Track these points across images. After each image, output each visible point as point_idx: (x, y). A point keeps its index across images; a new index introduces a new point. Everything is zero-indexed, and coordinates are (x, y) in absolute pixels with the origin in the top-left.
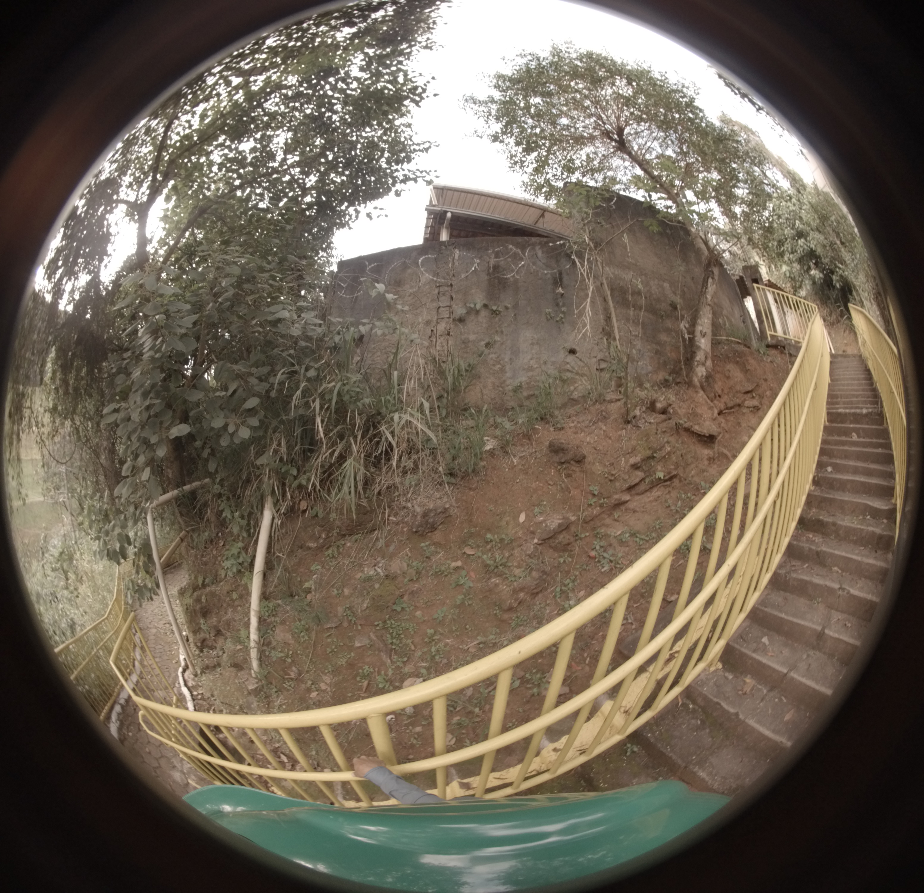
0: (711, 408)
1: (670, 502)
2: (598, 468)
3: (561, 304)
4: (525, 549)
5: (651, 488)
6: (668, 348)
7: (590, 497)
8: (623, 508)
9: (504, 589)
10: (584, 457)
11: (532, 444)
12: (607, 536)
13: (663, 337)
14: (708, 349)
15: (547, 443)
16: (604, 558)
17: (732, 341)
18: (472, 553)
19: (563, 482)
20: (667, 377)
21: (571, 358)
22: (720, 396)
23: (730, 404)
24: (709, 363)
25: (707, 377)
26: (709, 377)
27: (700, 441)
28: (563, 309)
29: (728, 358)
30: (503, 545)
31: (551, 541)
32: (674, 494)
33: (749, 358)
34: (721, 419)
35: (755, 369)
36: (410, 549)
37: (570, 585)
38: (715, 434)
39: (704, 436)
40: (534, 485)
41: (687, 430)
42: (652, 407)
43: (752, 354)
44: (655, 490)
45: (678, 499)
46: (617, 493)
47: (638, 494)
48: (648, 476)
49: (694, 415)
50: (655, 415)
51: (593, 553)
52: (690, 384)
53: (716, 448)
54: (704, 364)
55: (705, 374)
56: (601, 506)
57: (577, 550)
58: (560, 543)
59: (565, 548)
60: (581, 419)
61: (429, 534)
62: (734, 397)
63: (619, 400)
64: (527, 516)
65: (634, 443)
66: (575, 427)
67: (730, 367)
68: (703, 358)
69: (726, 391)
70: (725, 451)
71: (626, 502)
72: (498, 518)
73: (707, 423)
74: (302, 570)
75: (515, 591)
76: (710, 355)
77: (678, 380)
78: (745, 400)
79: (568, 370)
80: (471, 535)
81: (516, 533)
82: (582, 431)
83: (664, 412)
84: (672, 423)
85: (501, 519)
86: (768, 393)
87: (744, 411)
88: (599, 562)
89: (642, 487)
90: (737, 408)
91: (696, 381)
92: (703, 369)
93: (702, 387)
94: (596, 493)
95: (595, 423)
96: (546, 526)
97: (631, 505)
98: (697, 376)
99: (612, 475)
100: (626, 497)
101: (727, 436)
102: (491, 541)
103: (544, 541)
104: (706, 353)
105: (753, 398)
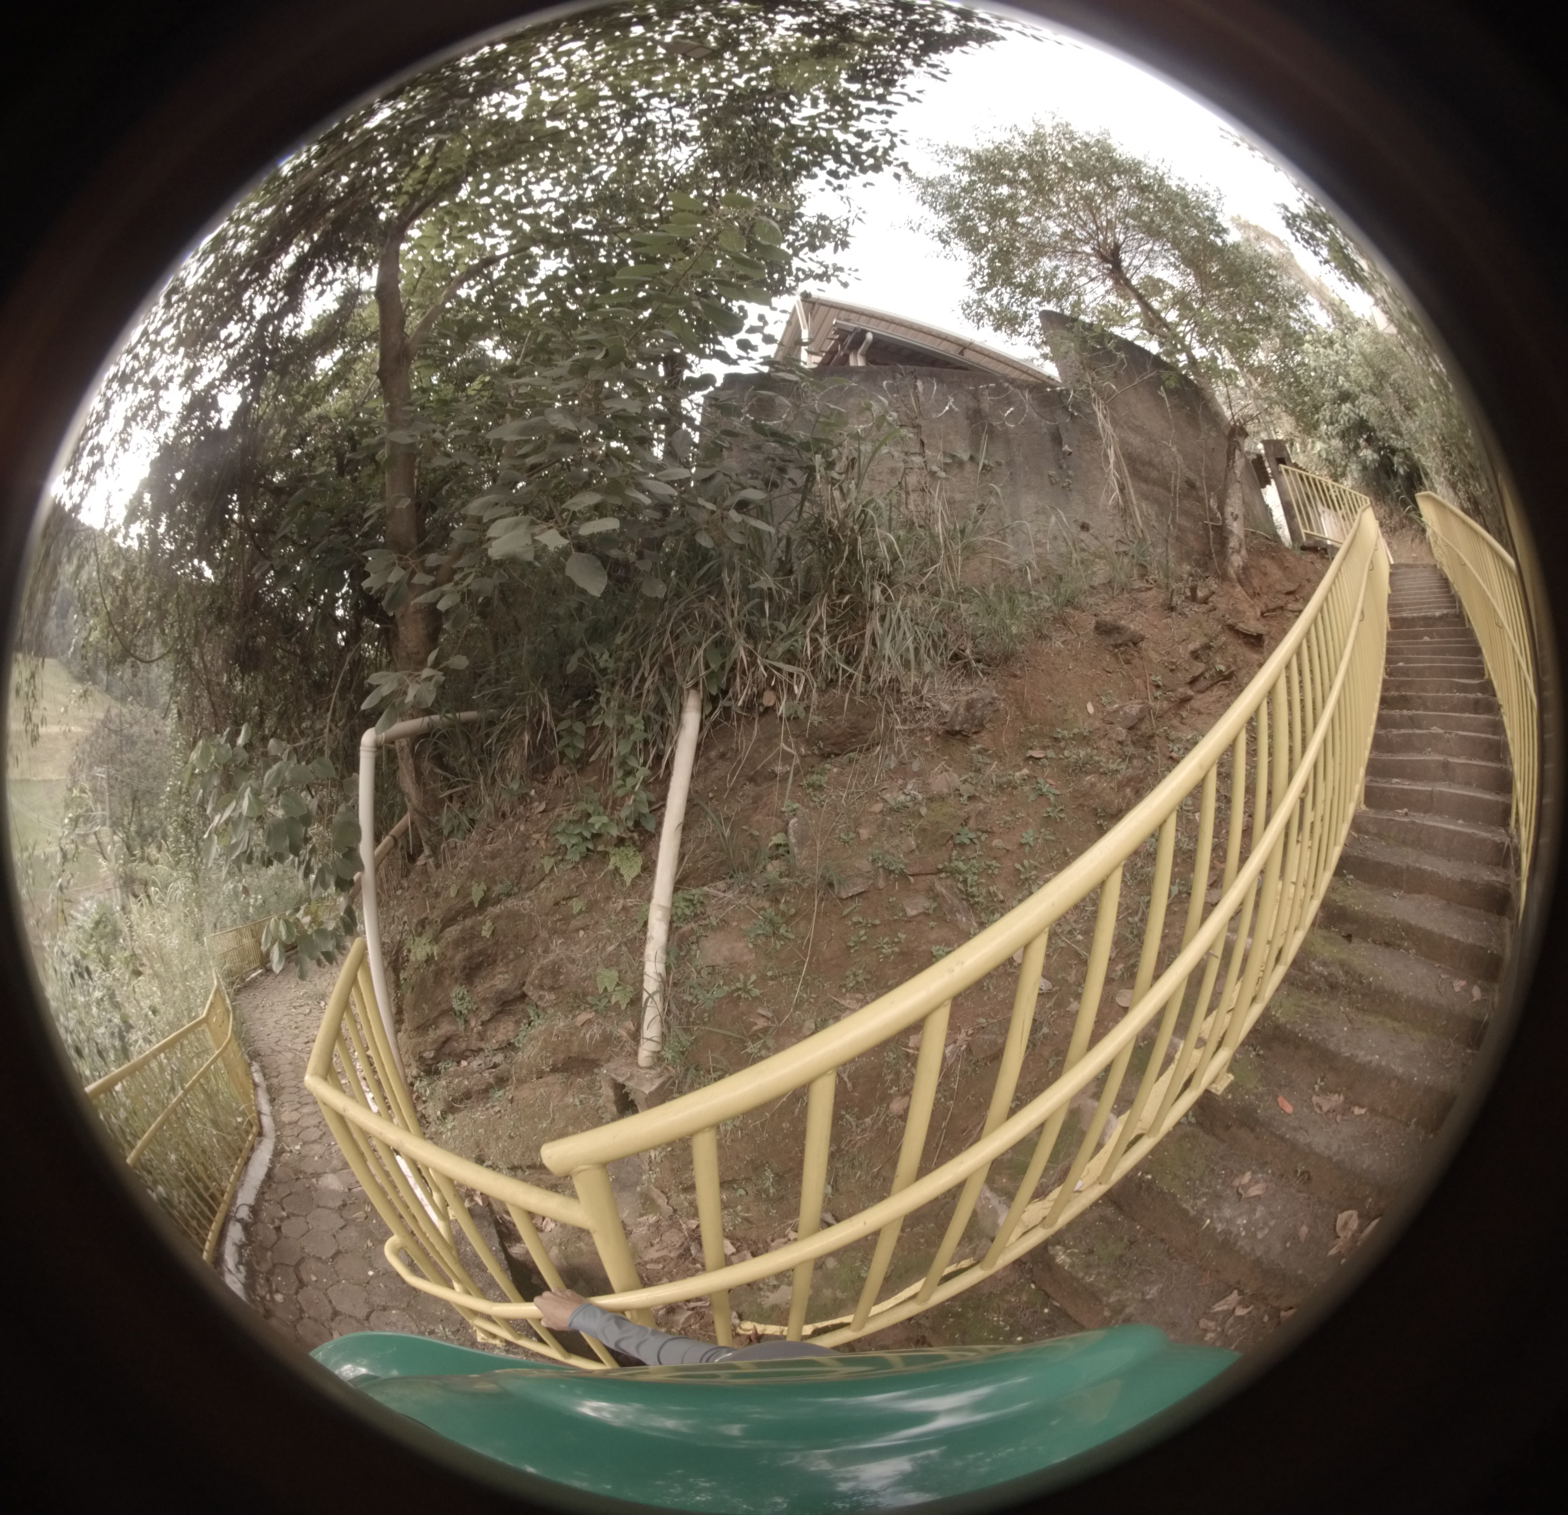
0: (1252, 606)
2: (1155, 655)
3: (1066, 466)
5: (1213, 687)
6: (1191, 535)
7: (1154, 688)
8: (1189, 708)
10: (1143, 639)
11: (1070, 629)
13: (1183, 521)
14: (1241, 537)
15: (1092, 626)
17: (1258, 533)
18: (1041, 756)
19: (1123, 669)
21: (1084, 535)
22: (1259, 595)
23: (1270, 604)
24: (1244, 552)
27: (1246, 643)
28: (1069, 473)
29: (1262, 553)
30: (1079, 740)
31: (1134, 731)
34: (1264, 620)
35: (1295, 567)
38: (1261, 634)
39: (1251, 636)
40: (1090, 673)
41: (1232, 628)
42: (1193, 598)
46: (1181, 686)
47: (1201, 693)
48: (1207, 670)
50: (1198, 604)
54: (1239, 552)
55: (1241, 564)
56: (1168, 699)
57: (1158, 748)
61: (975, 736)
62: (1274, 598)
63: (1150, 589)
64: (1095, 706)
65: (1186, 630)
67: (1266, 561)
69: (1264, 590)
71: (1190, 701)
72: (1061, 710)
73: (1252, 622)
77: (1208, 574)
78: (1288, 602)
79: (1084, 550)
80: (1030, 735)
81: (1091, 725)
83: (1205, 601)
84: (1217, 615)
85: (1065, 711)
89: (1202, 684)
90: (1280, 611)
91: (1232, 572)
93: (1240, 581)
94: (1160, 684)
95: (1132, 610)
96: (1124, 714)
99: (1172, 664)
100: (1191, 694)
102: (1064, 738)
104: (1240, 540)
105: (1297, 600)
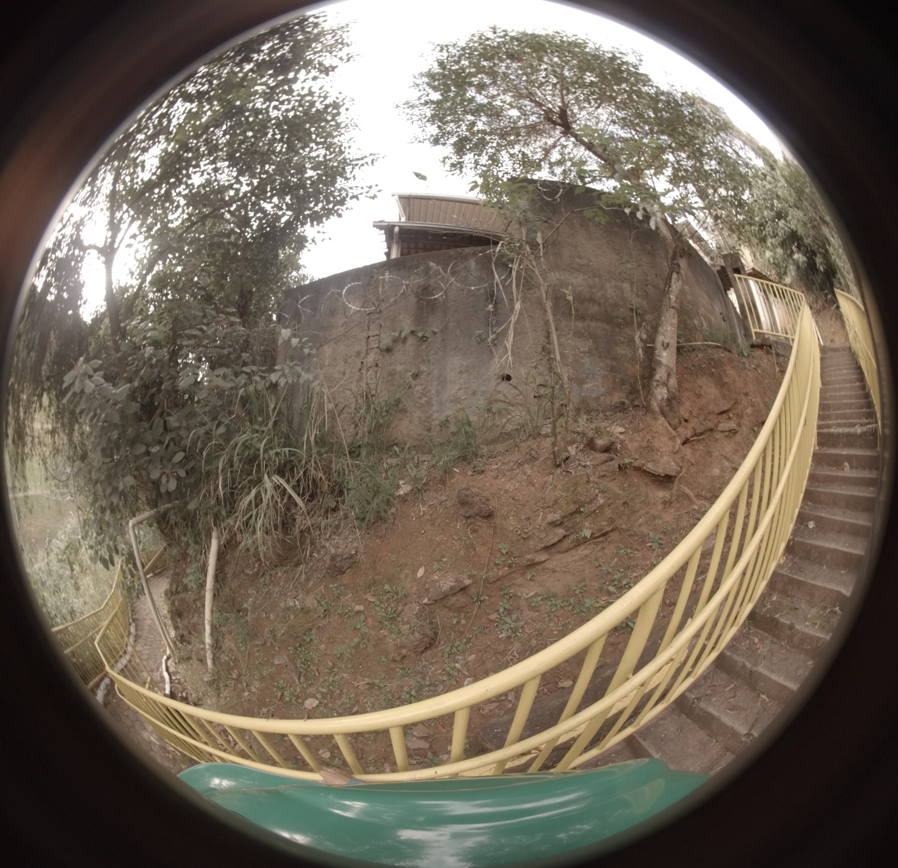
0: (672, 438)
7: (498, 555)
17: (709, 346)
20: (624, 399)
22: (686, 421)
24: (672, 382)
25: (669, 399)
26: (671, 400)
27: (653, 483)
29: (701, 369)
33: (728, 367)
34: (687, 450)
35: (734, 381)
38: (673, 472)
39: (661, 476)
41: (638, 471)
42: (591, 445)
43: (731, 360)
50: (593, 455)
52: (647, 409)
53: (675, 487)
54: (665, 384)
56: (510, 566)
60: (507, 459)
62: (705, 419)
67: (702, 381)
68: (665, 377)
69: (695, 413)
70: (688, 491)
73: (666, 459)
76: (674, 371)
77: (635, 404)
78: (719, 422)
83: (607, 449)
87: (717, 437)
90: (709, 433)
91: (655, 404)
92: (665, 391)
93: (663, 413)
98: (656, 399)
101: (693, 469)
104: (669, 370)
105: (730, 418)
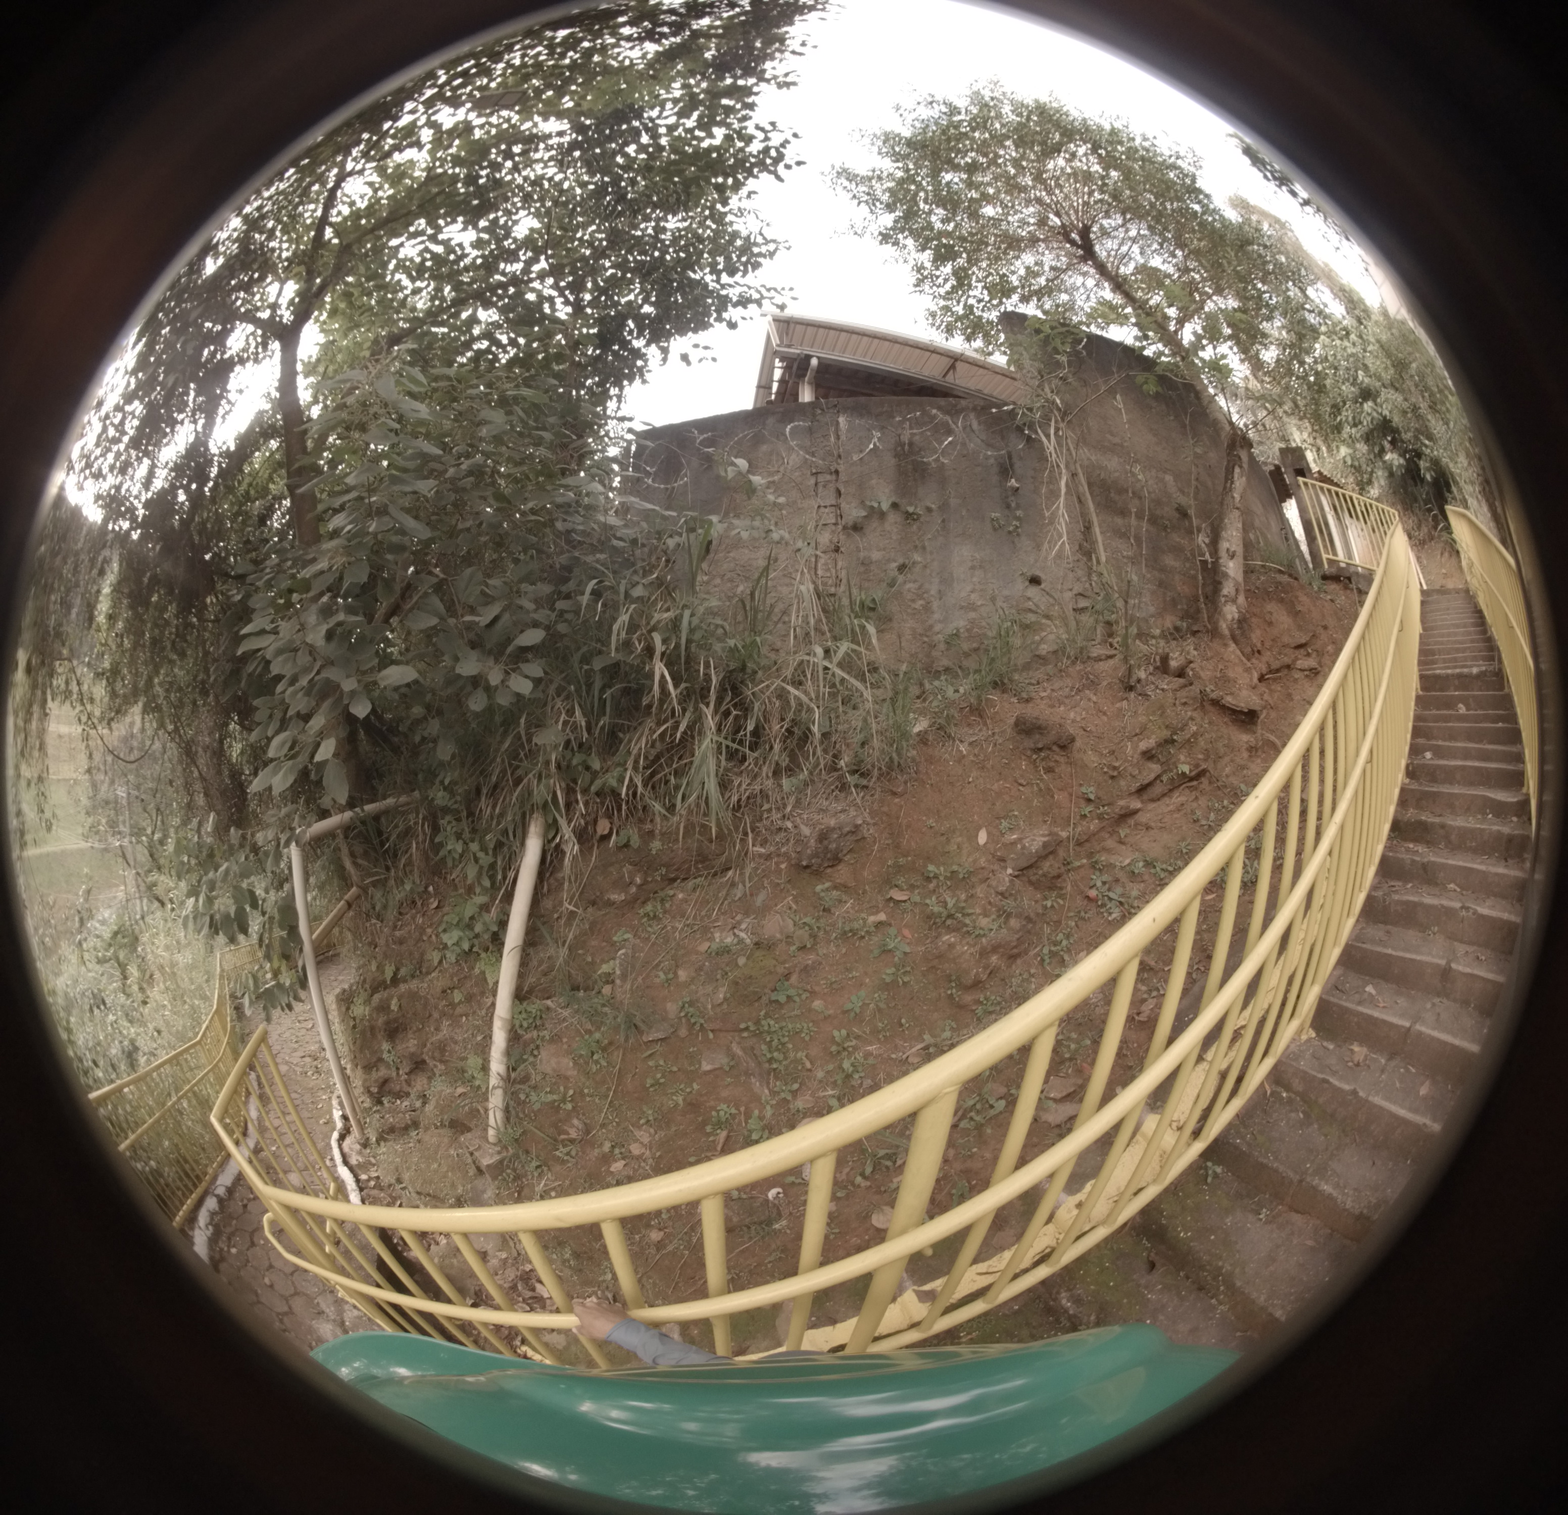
0: (1248, 670)
1: (1198, 813)
2: (1091, 759)
3: (1013, 505)
4: (994, 883)
5: (1171, 790)
6: (1177, 577)
7: (1083, 803)
8: (1131, 821)
9: (965, 950)
10: (1073, 740)
11: (985, 724)
12: (1111, 866)
13: (1169, 561)
14: (1240, 578)
15: (1012, 721)
16: (1110, 899)
17: (1270, 569)
18: (905, 898)
19: (1042, 780)
20: (1179, 623)
21: (1033, 591)
22: (1259, 652)
23: (1275, 665)
24: (1241, 599)
25: (1239, 621)
26: (1242, 621)
27: (1234, 721)
28: (1019, 513)
29: (1268, 593)
30: (957, 881)
31: (1031, 872)
32: (1203, 801)
33: (1299, 594)
34: (1262, 688)
35: (1310, 611)
36: (795, 897)
37: (1064, 943)
38: (1257, 708)
39: (1241, 712)
40: (995, 787)
41: (1216, 703)
42: (1163, 667)
43: (1302, 587)
44: (1176, 794)
45: (1210, 809)
46: (1122, 798)
47: (1153, 800)
48: (1165, 772)
49: (1224, 680)
50: (1168, 679)
51: (1093, 893)
52: (1214, 633)
53: (1259, 731)
54: (1234, 601)
55: (1236, 616)
56: (1100, 817)
57: (1069, 888)
58: (1044, 875)
59: (1052, 884)
60: (1056, 686)
61: (829, 871)
62: (1280, 654)
63: (1111, 657)
64: (989, 834)
65: (1142, 719)
66: (1049, 697)
67: (1271, 606)
68: (1233, 593)
69: (1268, 644)
70: (1272, 738)
71: (1135, 812)
72: (943, 838)
73: (1245, 693)
74: (593, 943)
75: (984, 953)
76: (1242, 588)
77: (1195, 628)
78: (1297, 659)
79: (1030, 610)
80: (899, 869)
81: (975, 861)
82: (1061, 703)
83: (1181, 673)
84: (1195, 689)
85: (948, 840)
86: (1330, 648)
88: (1103, 905)
89: (1158, 789)
90: (1285, 671)
91: (1224, 627)
92: (1234, 609)
93: (1234, 638)
94: (1092, 797)
95: (1079, 690)
96: (1024, 847)
97: (1142, 818)
98: (1225, 620)
99: (1115, 768)
100: (1136, 804)
101: (1273, 714)
102: (936, 877)
103: (1023, 871)
104: (1237, 584)
105: (1308, 655)
